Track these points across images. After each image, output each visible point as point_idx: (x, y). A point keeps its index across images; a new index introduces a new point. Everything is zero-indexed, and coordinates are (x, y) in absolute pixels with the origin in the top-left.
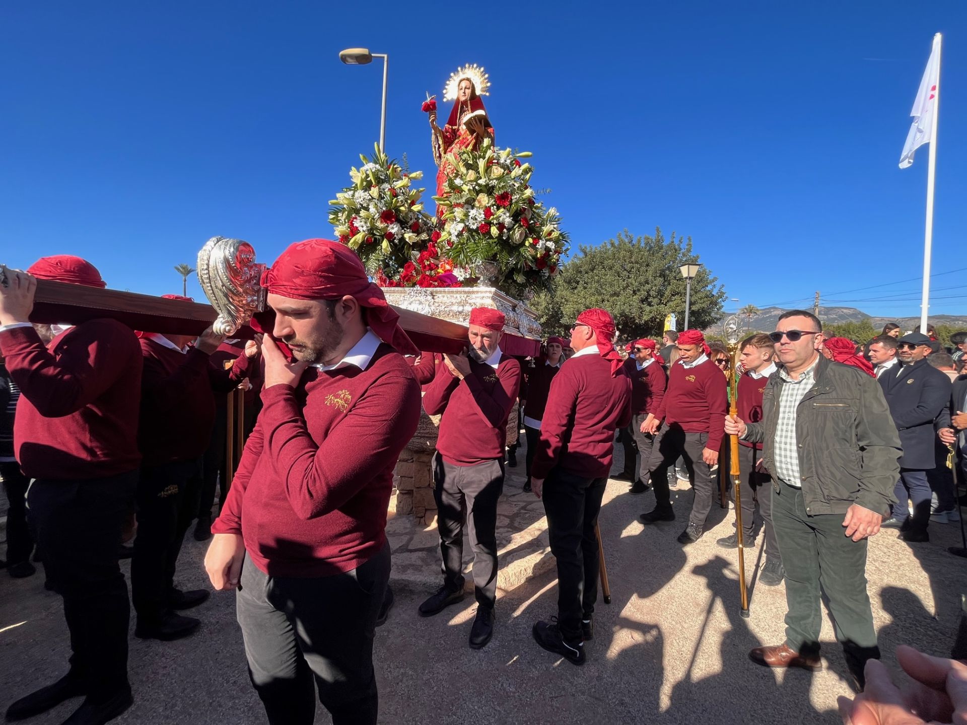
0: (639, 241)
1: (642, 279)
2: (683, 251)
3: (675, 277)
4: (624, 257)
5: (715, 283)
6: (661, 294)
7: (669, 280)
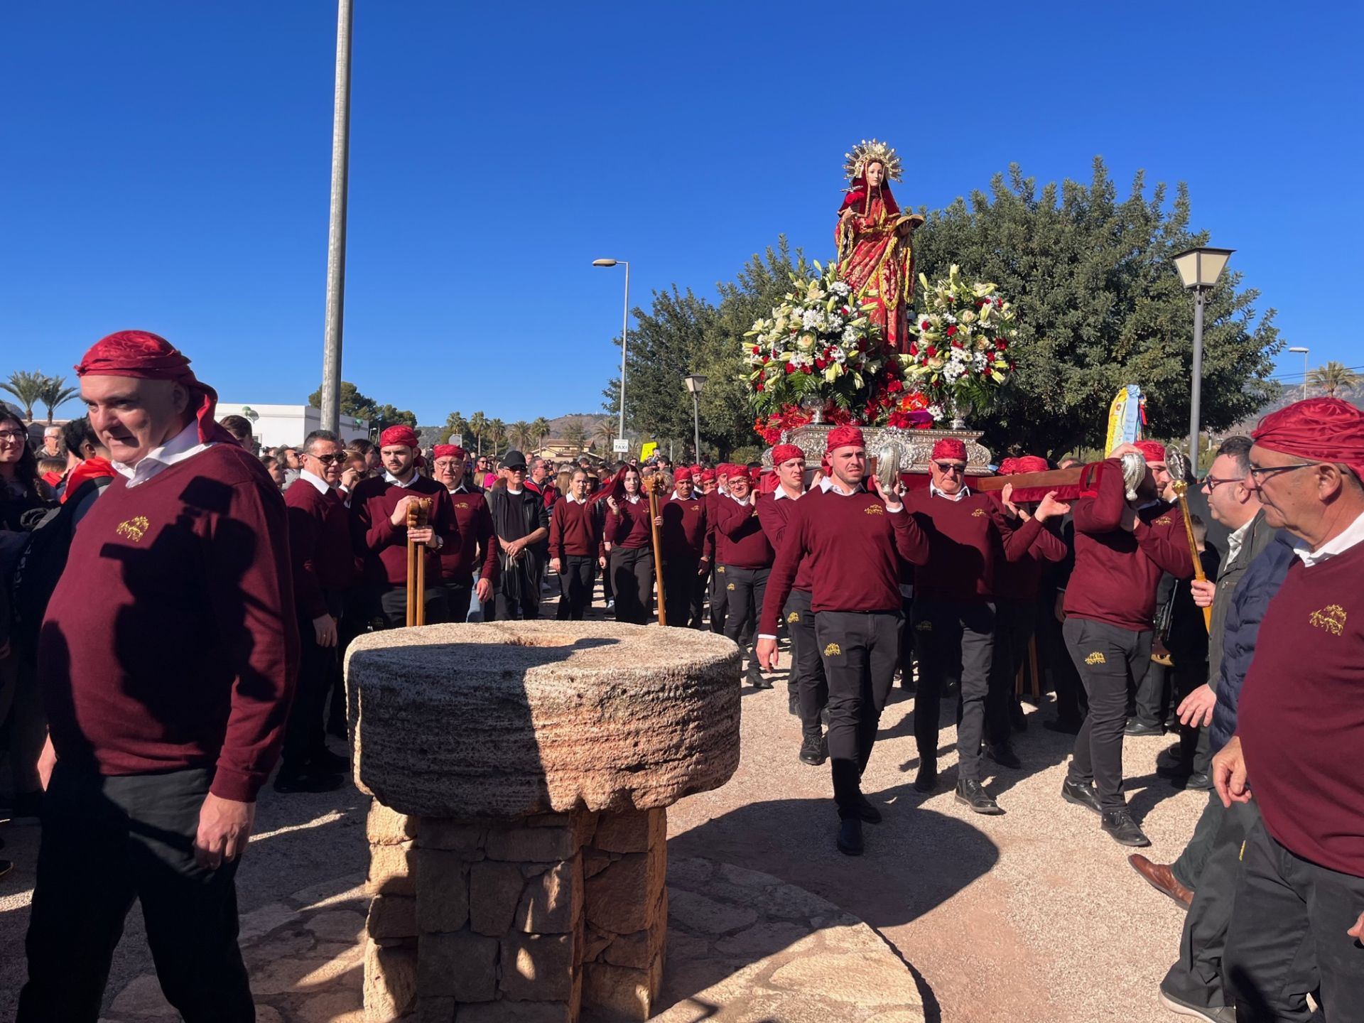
0: (1050, 197)
1: (1059, 295)
2: (1165, 221)
3: (1146, 291)
4: (1011, 237)
5: (1251, 306)
6: (1108, 334)
7: (1132, 299)
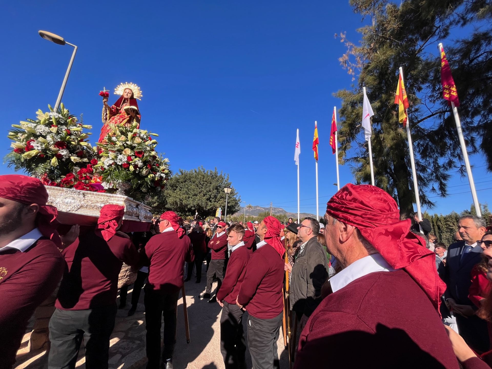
0: (208, 172)
1: (208, 189)
2: (225, 179)
3: (222, 190)
4: (200, 178)
5: (237, 195)
6: (215, 197)
7: (220, 191)
